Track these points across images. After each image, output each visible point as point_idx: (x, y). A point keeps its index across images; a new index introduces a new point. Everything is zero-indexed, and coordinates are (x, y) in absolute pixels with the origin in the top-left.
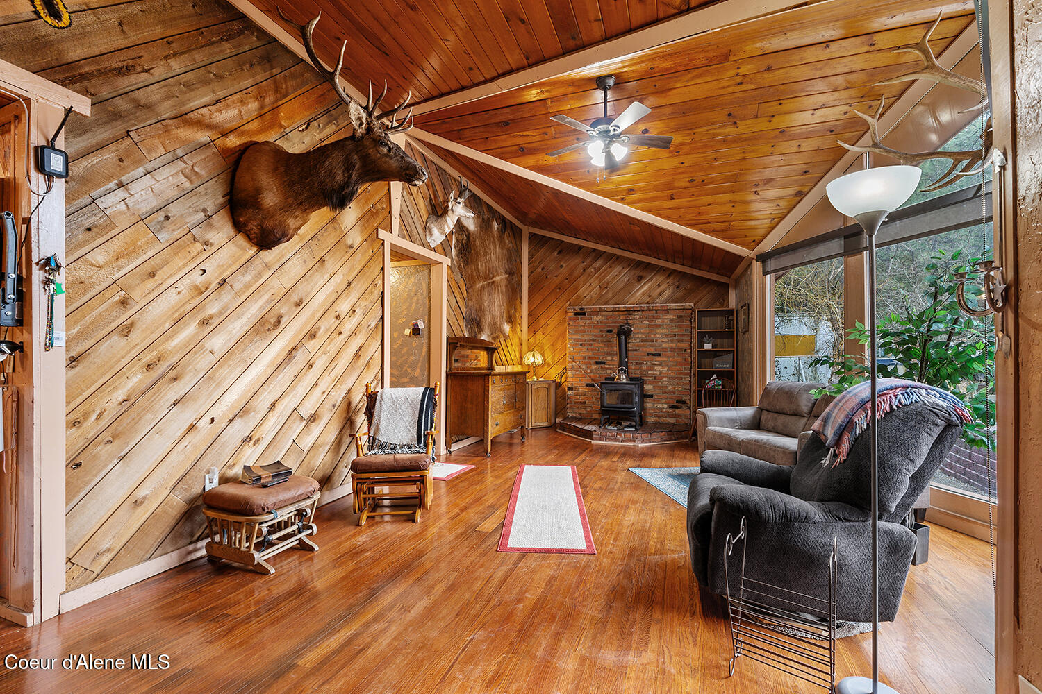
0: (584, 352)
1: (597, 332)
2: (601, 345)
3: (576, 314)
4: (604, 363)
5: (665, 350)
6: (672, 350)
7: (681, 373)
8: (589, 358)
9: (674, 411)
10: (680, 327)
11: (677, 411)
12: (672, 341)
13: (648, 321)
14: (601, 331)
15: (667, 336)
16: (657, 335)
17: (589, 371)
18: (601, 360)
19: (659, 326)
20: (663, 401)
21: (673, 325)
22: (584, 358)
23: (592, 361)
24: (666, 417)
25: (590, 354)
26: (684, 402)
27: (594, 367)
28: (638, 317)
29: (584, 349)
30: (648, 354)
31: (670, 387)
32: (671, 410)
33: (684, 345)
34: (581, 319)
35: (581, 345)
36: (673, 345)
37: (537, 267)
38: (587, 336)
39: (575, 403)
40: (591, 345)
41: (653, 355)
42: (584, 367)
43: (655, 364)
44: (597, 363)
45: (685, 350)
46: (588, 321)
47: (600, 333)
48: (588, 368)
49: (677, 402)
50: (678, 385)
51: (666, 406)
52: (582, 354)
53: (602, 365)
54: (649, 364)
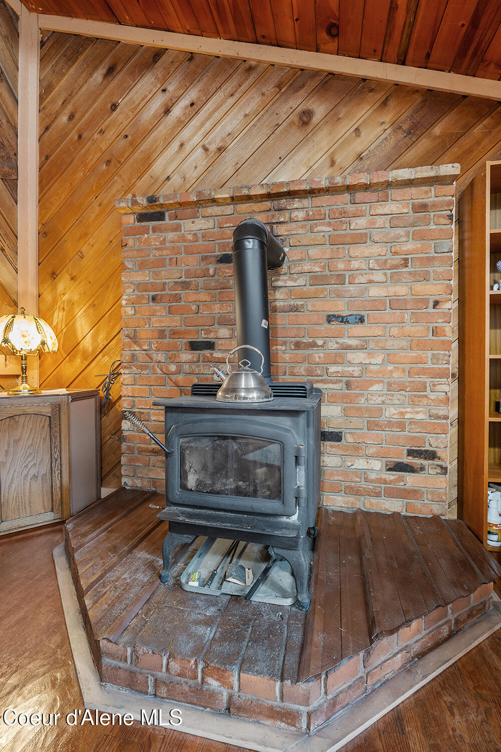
0: (162, 318)
1: (192, 262)
2: (204, 296)
3: (142, 217)
4: (210, 346)
5: (377, 305)
6: (396, 304)
7: (423, 372)
8: (174, 333)
9: (401, 479)
10: (420, 236)
11: (411, 480)
12: (395, 279)
13: (329, 224)
14: (204, 259)
15: (383, 265)
16: (355, 264)
17: (173, 368)
18: (202, 337)
19: (360, 239)
20: (371, 451)
21: (401, 231)
22: (161, 334)
23: (182, 342)
24: (378, 495)
25: (176, 322)
26: (431, 455)
27: (187, 356)
28: (301, 215)
29: (160, 309)
30: (330, 319)
31: (391, 412)
32: (392, 476)
33: (432, 289)
34: (155, 230)
35: (154, 299)
36: (401, 290)
37: (57, 115)
38: (170, 275)
39: (141, 451)
40: (177, 298)
41: (343, 320)
42: (160, 357)
43: (349, 348)
44: (194, 346)
45: (436, 304)
46: (170, 236)
47: (203, 266)
48: (172, 359)
49: (410, 453)
50: (413, 404)
51: (377, 465)
52: (156, 323)
53: (207, 353)
54: (332, 345)
